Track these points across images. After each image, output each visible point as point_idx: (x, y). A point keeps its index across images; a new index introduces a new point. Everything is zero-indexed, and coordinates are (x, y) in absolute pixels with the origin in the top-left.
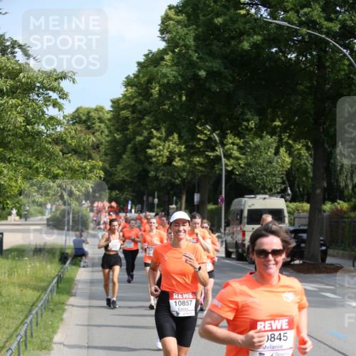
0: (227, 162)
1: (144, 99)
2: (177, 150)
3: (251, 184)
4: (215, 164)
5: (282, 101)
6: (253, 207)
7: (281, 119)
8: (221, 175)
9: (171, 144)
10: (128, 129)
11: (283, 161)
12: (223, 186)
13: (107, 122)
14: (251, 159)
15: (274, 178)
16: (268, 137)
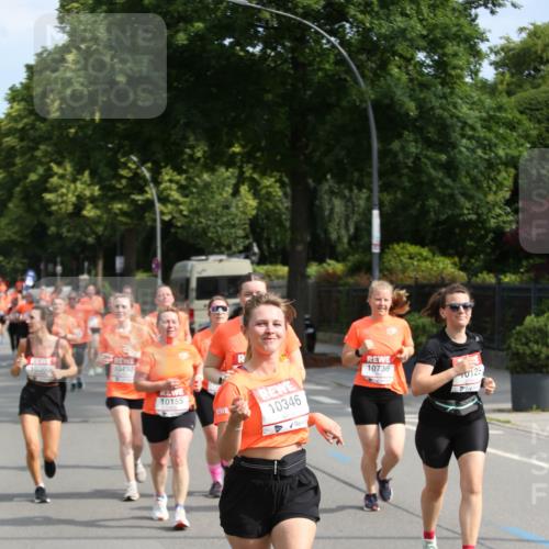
0: (163, 208)
3: (199, 240)
4: (144, 212)
5: (243, 116)
6: (205, 274)
7: (243, 143)
8: (153, 229)
9: (78, 184)
10: (14, 165)
11: (246, 205)
12: (159, 244)
14: (198, 203)
15: (233, 231)
16: (223, 170)
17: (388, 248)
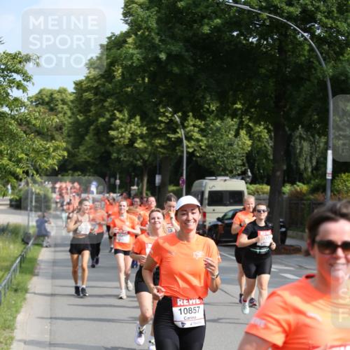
0: (188, 143)
1: (107, 81)
2: (139, 132)
3: (212, 166)
4: (176, 146)
5: (243, 85)
6: (214, 189)
7: (242, 102)
8: (182, 157)
9: (132, 125)
10: (90, 111)
11: (244, 144)
12: (185, 167)
13: (70, 104)
14: (212, 141)
15: (234, 160)
16: (229, 120)
17: (338, 176)
